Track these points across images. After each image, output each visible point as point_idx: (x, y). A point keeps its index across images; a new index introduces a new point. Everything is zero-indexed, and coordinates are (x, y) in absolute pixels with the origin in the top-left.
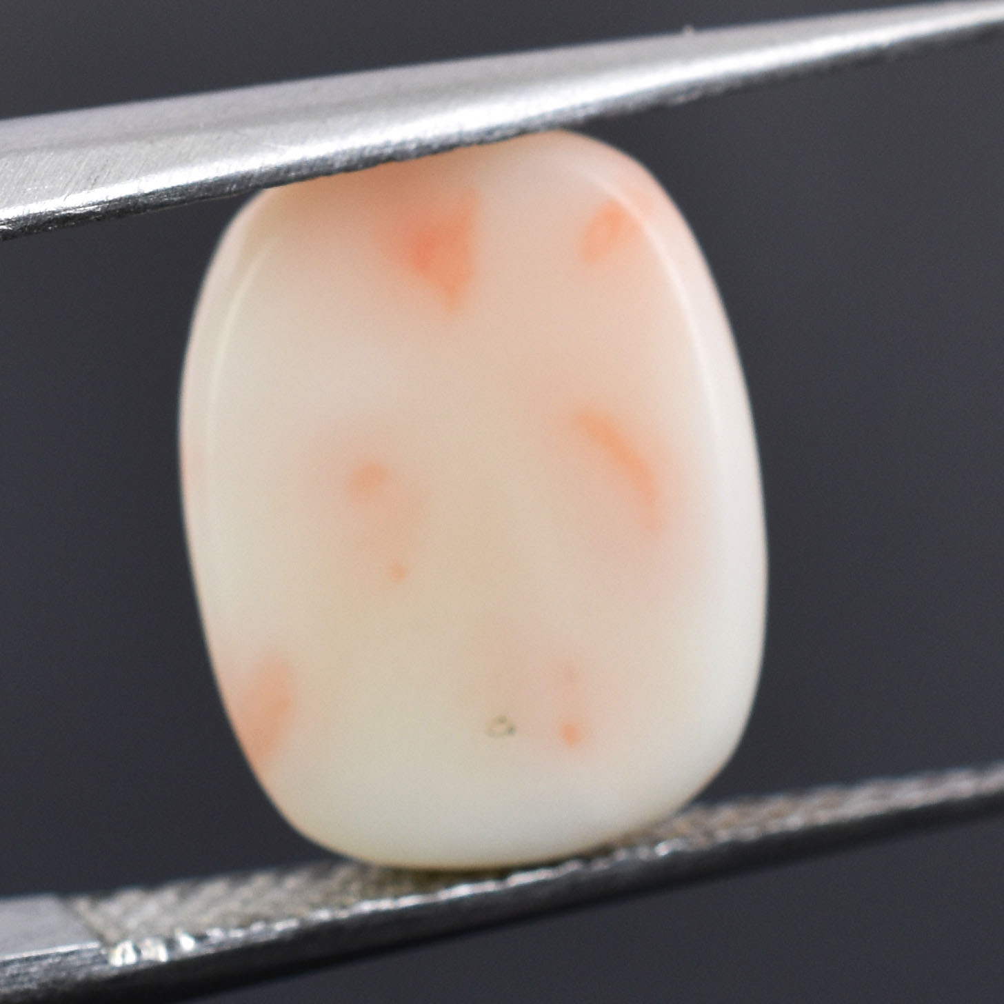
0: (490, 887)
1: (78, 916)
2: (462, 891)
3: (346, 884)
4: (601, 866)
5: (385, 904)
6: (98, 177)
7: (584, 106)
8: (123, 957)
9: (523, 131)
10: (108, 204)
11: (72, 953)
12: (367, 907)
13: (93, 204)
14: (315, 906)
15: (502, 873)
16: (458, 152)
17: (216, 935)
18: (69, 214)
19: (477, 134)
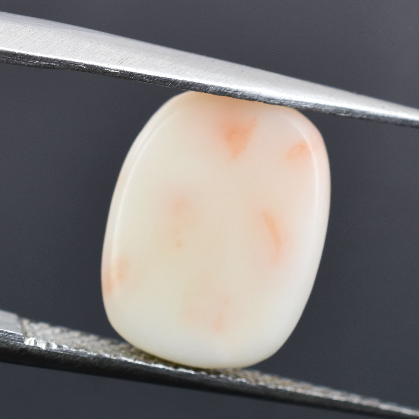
0: (171, 369)
1: (22, 324)
2: (160, 366)
3: (122, 349)
4: (213, 376)
5: (130, 360)
6: (123, 62)
7: (306, 103)
8: (29, 342)
9: (282, 104)
10: (123, 72)
11: (12, 334)
12: (124, 359)
13: (117, 70)
14: (106, 352)
15: (177, 366)
16: (256, 102)
17: (65, 347)
18: (108, 70)
19: (265, 98)
